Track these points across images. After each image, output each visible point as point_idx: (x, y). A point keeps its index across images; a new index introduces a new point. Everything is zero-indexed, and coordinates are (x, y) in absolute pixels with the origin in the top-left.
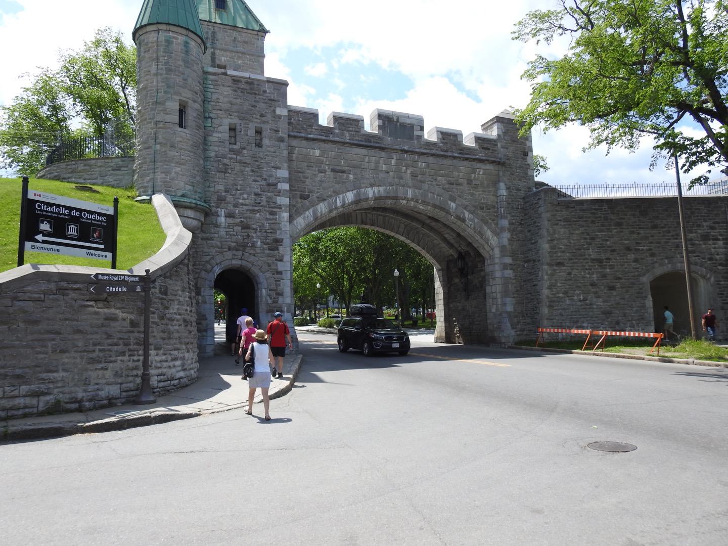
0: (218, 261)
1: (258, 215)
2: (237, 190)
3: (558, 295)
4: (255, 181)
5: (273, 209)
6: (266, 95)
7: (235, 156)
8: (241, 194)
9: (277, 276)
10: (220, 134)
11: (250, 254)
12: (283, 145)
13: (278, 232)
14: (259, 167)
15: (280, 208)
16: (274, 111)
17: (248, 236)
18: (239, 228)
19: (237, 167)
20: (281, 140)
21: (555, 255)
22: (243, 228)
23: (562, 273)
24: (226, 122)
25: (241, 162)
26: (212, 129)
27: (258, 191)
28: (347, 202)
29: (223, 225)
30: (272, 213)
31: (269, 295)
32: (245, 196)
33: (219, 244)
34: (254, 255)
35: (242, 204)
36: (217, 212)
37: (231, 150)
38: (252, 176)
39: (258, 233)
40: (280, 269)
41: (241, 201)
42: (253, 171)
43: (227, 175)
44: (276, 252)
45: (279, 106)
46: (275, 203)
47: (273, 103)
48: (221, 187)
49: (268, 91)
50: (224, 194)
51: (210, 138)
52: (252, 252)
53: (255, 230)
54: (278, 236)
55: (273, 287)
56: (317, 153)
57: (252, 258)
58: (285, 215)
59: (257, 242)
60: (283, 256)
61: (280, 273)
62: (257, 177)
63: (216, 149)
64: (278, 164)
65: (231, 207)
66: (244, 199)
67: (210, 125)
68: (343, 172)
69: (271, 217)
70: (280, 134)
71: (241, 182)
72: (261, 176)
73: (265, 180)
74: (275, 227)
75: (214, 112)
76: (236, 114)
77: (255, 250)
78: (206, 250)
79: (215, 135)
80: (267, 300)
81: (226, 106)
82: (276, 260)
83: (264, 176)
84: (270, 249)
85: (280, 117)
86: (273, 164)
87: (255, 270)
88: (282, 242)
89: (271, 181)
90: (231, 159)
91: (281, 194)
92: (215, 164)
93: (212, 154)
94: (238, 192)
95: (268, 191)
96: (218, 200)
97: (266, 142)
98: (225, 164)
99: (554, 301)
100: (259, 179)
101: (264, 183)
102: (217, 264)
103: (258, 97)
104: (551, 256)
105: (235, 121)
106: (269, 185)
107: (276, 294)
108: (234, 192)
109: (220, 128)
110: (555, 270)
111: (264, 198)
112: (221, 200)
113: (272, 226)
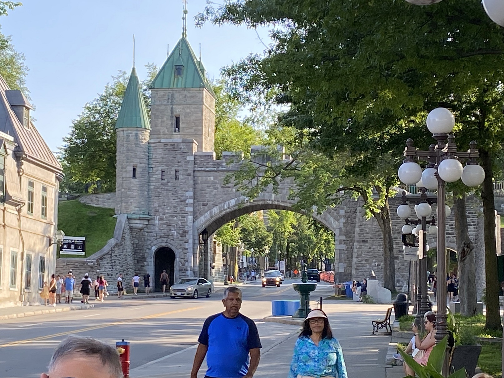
0: (155, 244)
1: (175, 218)
2: (164, 205)
3: (362, 262)
4: (174, 199)
5: (184, 214)
6: (181, 150)
7: (164, 187)
8: (167, 207)
9: (185, 251)
10: (156, 176)
11: (171, 239)
12: (190, 178)
13: (186, 227)
14: (176, 192)
15: (187, 214)
16: (186, 159)
17: (170, 230)
18: (165, 226)
19: (165, 193)
20: (189, 175)
21: (362, 235)
22: (167, 226)
23: (365, 247)
24: (160, 168)
25: (167, 190)
26: (153, 173)
27: (176, 205)
28: (231, 206)
29: (157, 225)
30: (182, 217)
31: (180, 261)
32: (169, 208)
33: (155, 235)
34: (173, 240)
35: (167, 213)
36: (154, 218)
37: (162, 184)
38: (172, 197)
39: (175, 228)
40: (187, 247)
41: (167, 211)
42: (173, 194)
43: (160, 197)
44: (185, 238)
45: (189, 155)
46: (185, 211)
47: (185, 154)
48: (156, 205)
49: (182, 147)
50: (158, 208)
51: (151, 179)
52: (172, 238)
53: (174, 226)
54: (186, 229)
55: (182, 257)
56: (212, 178)
57: (172, 242)
58: (190, 218)
59: (174, 233)
60: (188, 240)
61: (187, 249)
62: (176, 197)
63: (154, 184)
64: (187, 189)
65: (161, 215)
66: (168, 210)
67: (151, 171)
68: (230, 187)
69: (183, 219)
70: (189, 172)
71: (167, 201)
72: (177, 197)
73: (180, 198)
74: (184, 223)
75: (154, 164)
76: (165, 164)
77: (173, 237)
78: (149, 238)
79: (154, 176)
80: (179, 264)
81: (159, 160)
82: (185, 242)
83: (179, 197)
84: (181, 237)
85: (189, 161)
86: (184, 189)
87: (173, 248)
88: (188, 232)
89: (183, 198)
90: (162, 188)
91: (188, 205)
92: (154, 192)
93: (152, 187)
94: (165, 206)
95: (181, 205)
96: (155, 211)
97: (181, 177)
98: (158, 192)
99: (359, 266)
100: (176, 198)
101: (179, 200)
102: (154, 245)
103: (177, 152)
104: (360, 236)
105: (164, 168)
106: (181, 201)
107: (185, 261)
108: (163, 207)
109: (157, 173)
110: (361, 245)
111: (179, 209)
112: (156, 211)
113: (183, 224)
